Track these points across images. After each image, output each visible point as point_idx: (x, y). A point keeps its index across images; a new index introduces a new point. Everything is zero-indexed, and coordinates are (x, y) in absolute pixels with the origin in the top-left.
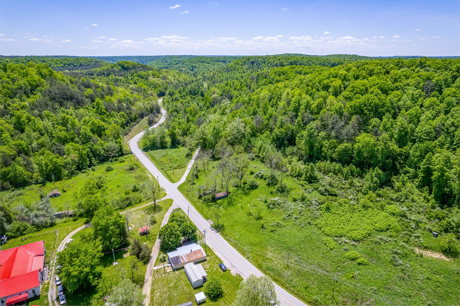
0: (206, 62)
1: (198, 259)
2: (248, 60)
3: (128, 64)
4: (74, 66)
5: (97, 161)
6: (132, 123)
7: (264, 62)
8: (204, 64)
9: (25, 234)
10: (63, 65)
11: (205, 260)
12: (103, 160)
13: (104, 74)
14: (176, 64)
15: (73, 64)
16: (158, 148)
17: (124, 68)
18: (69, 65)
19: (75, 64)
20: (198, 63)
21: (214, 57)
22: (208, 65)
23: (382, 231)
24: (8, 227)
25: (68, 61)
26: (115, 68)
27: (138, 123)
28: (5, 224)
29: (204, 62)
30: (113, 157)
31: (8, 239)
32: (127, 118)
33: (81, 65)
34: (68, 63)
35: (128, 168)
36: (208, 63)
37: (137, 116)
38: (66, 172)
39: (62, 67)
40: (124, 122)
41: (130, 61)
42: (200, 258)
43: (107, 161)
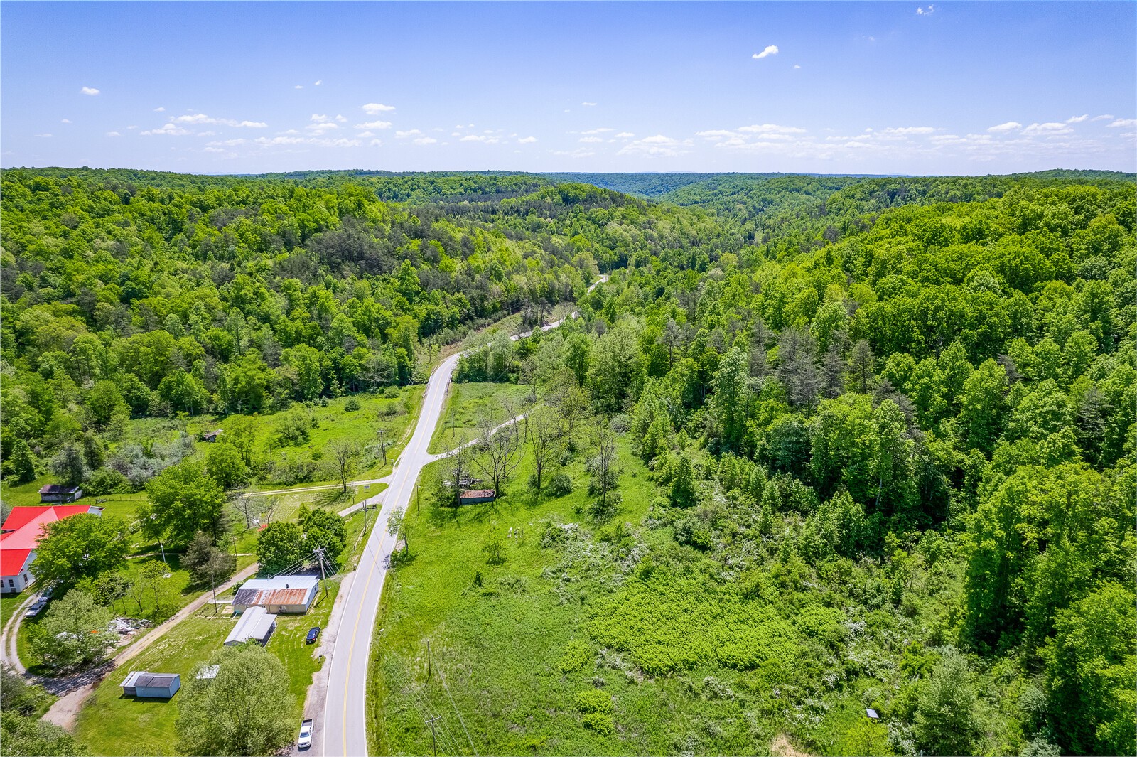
0: (804, 189)
1: (287, 606)
2: (884, 185)
3: (578, 192)
4: (484, 193)
5: (343, 389)
6: (481, 321)
7: (924, 193)
8: (796, 194)
9: (110, 493)
10: (462, 191)
11: (303, 613)
12: (356, 386)
13: (518, 211)
14: (733, 194)
15: (482, 189)
16: (485, 379)
17: (567, 200)
18: (475, 191)
19: (487, 189)
20: (782, 194)
21: (830, 178)
22: (807, 197)
23: (734, 666)
24: (88, 473)
25: (475, 182)
26: (549, 200)
27: (495, 321)
28: (85, 468)
29: (798, 190)
30: (379, 384)
31: (82, 496)
32: (469, 307)
33: (498, 191)
34: (473, 185)
35: (385, 410)
36: (807, 193)
37: (499, 305)
38: (269, 401)
39: (461, 194)
40: (458, 316)
41: (586, 186)
42: (292, 606)
43: (365, 391)
